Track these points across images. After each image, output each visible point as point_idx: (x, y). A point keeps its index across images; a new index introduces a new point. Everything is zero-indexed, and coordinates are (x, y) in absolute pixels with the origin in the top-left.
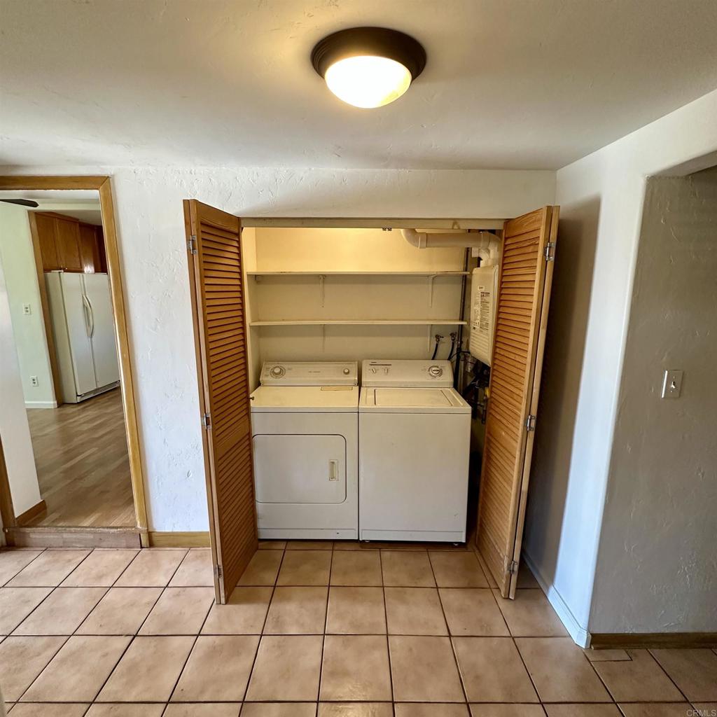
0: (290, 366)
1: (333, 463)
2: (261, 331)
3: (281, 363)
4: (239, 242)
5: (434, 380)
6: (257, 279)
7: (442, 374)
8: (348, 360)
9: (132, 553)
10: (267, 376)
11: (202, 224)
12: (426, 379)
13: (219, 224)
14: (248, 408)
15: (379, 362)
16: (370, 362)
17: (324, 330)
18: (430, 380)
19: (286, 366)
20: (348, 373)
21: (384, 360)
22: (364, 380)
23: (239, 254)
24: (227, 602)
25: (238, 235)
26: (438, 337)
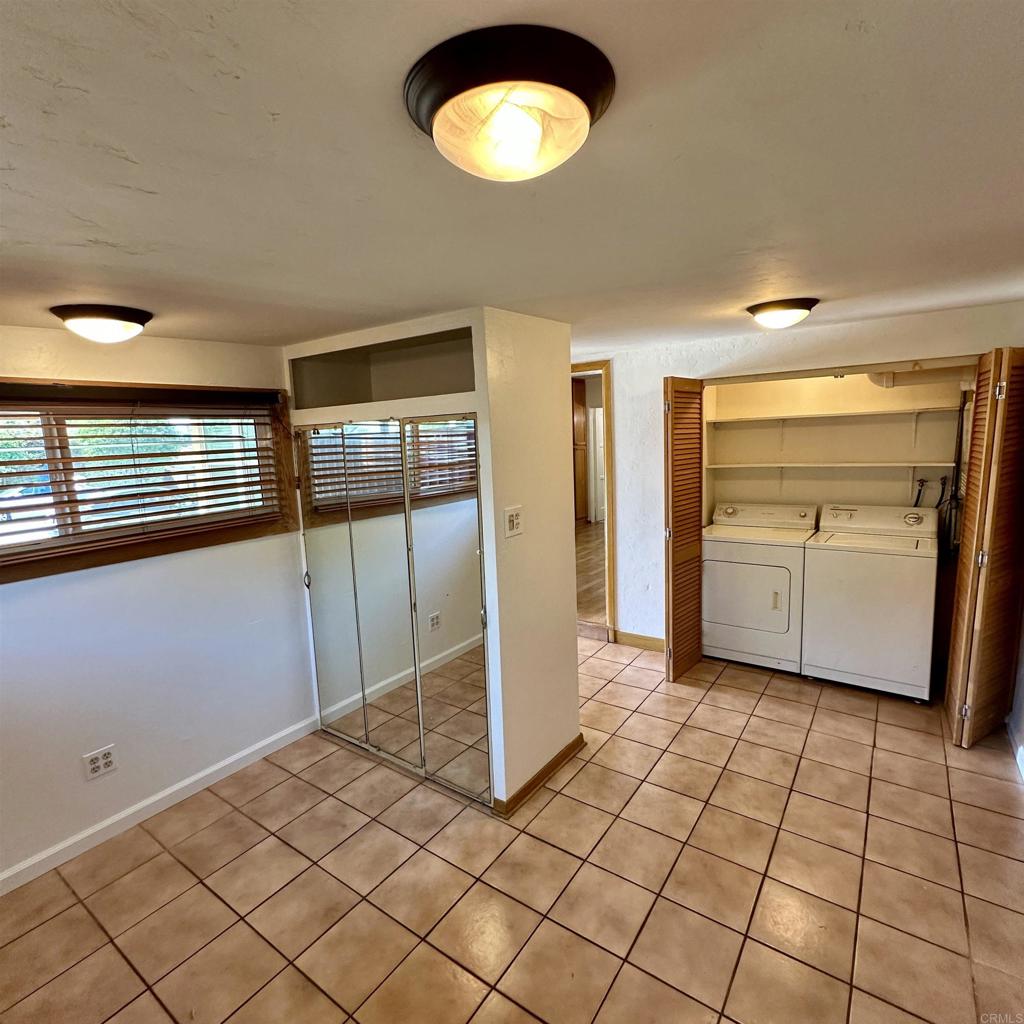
0: (743, 508)
1: (776, 593)
2: (716, 474)
3: (733, 506)
4: (701, 399)
5: (910, 529)
6: (716, 426)
7: (921, 522)
8: (808, 504)
9: (603, 643)
10: (720, 515)
11: (676, 392)
12: (899, 526)
13: (687, 389)
14: (700, 535)
15: (841, 507)
16: (832, 506)
17: (782, 473)
18: (904, 527)
19: (738, 507)
20: (804, 517)
21: (849, 506)
22: (821, 524)
23: (701, 409)
24: (674, 681)
25: (700, 394)
26: (922, 482)
